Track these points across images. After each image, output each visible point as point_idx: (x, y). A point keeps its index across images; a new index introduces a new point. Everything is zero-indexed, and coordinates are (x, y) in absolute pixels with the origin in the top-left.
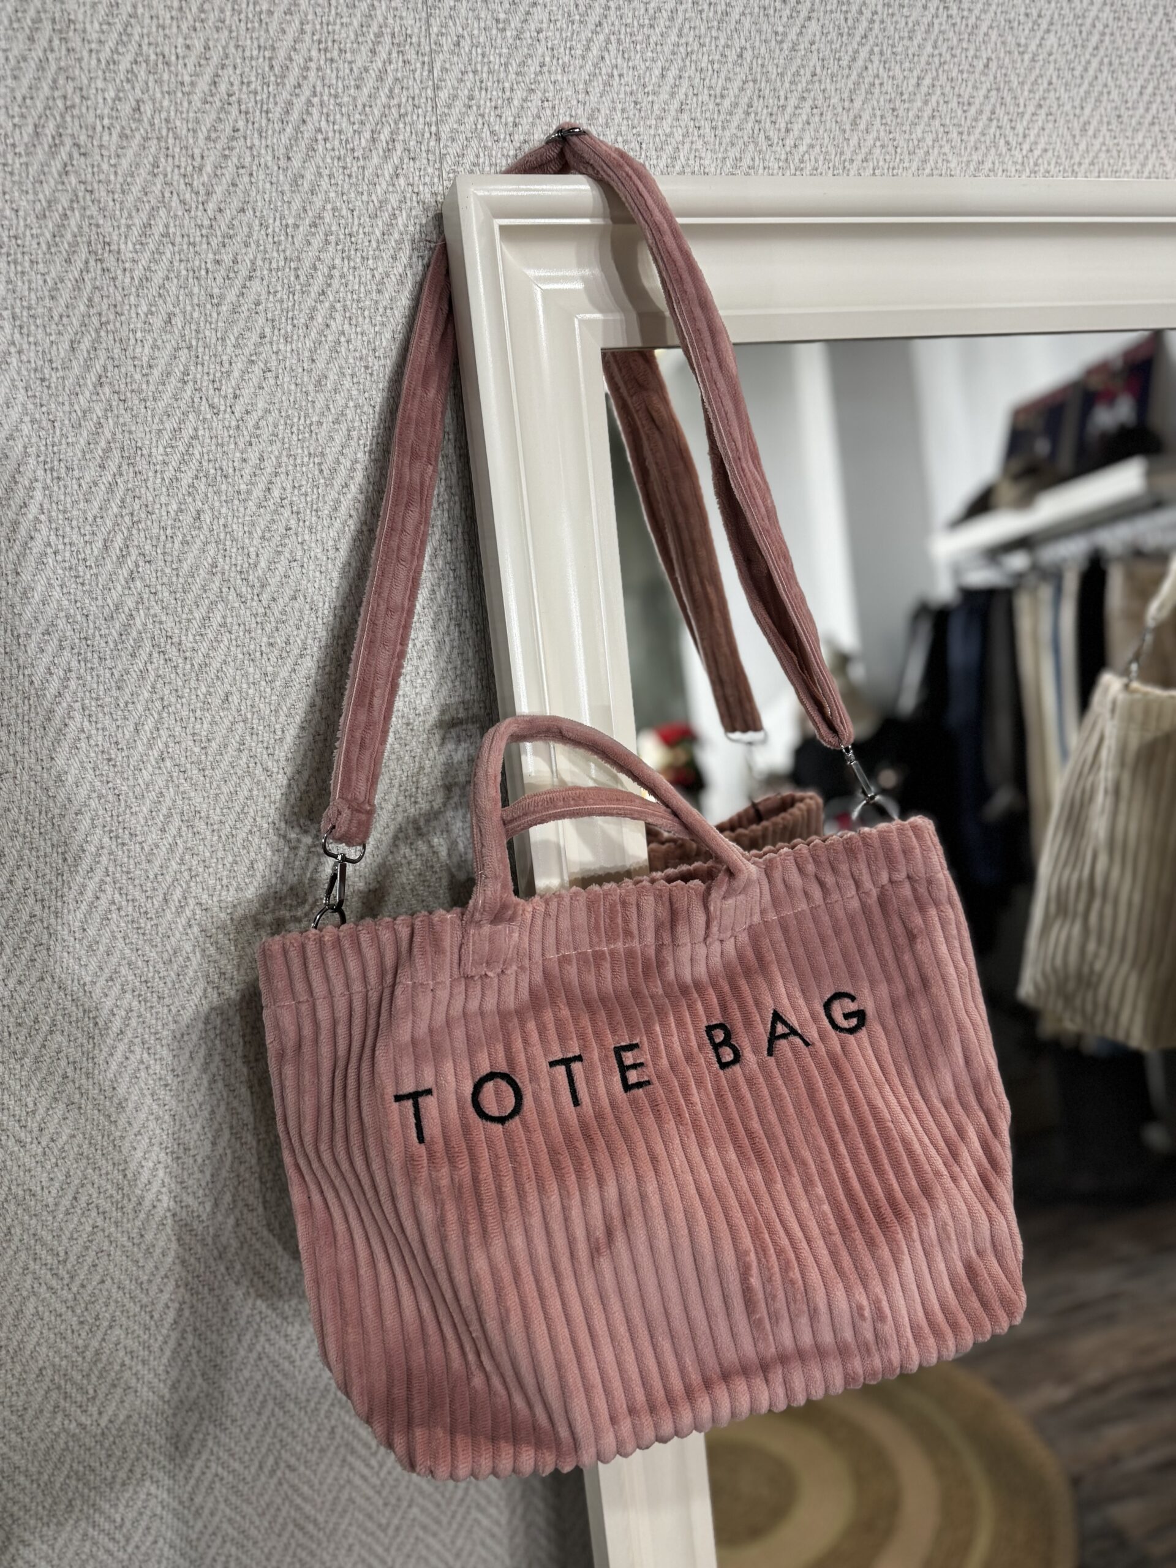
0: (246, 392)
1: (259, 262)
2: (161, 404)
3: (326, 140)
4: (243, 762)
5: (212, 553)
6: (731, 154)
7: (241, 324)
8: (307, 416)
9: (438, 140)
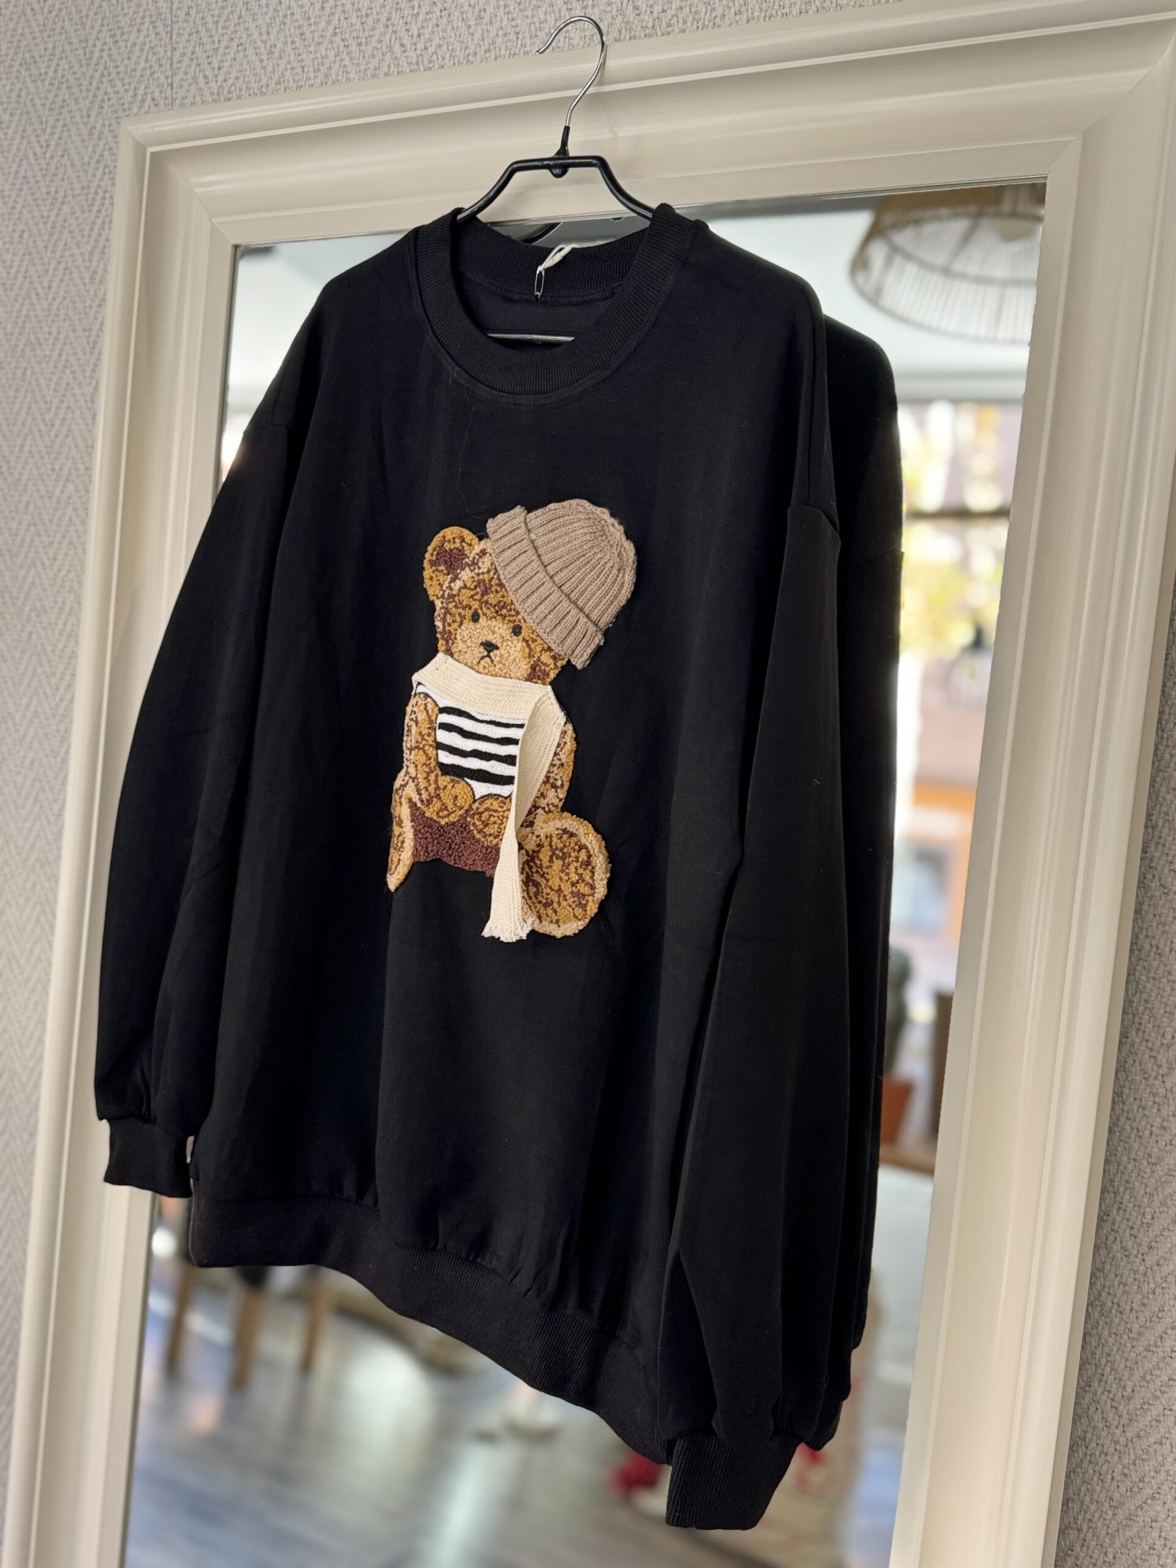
4: (32, 554)
5: (29, 399)
7: (56, 236)
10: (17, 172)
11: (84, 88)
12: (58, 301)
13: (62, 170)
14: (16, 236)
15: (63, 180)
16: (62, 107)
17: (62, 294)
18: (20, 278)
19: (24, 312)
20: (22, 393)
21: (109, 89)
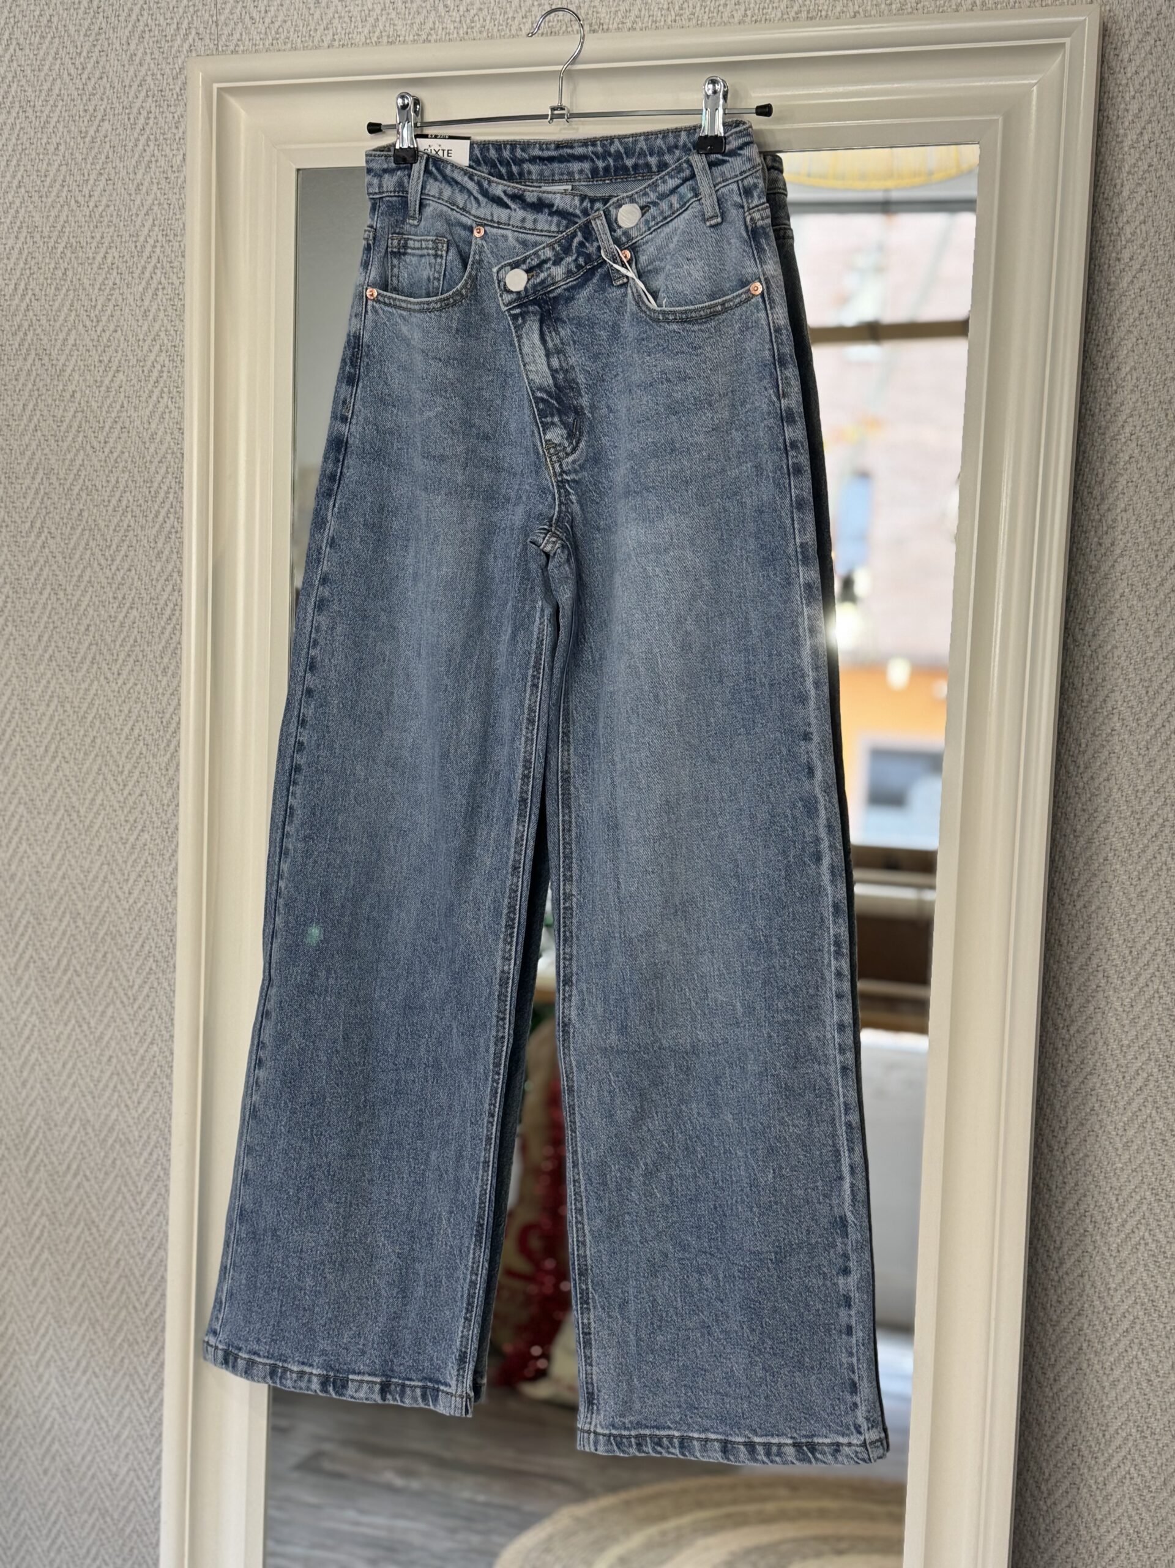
0: (96, 194)
1: (108, 110)
2: (50, 200)
3: (150, 31)
4: (80, 439)
5: (71, 297)
6: (418, 21)
7: (96, 150)
8: (130, 209)
9: (217, 26)
10: (50, 90)
11: (122, 18)
12: (100, 209)
13: (100, 91)
14: (51, 148)
15: (102, 100)
16: (99, 34)
17: (104, 201)
18: (57, 185)
19: (63, 218)
20: (64, 291)
21: (149, 21)
